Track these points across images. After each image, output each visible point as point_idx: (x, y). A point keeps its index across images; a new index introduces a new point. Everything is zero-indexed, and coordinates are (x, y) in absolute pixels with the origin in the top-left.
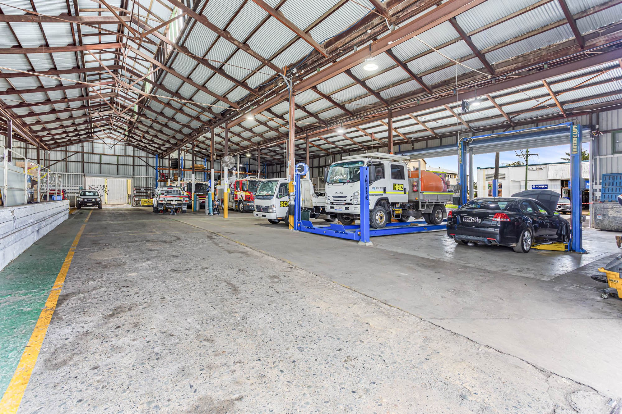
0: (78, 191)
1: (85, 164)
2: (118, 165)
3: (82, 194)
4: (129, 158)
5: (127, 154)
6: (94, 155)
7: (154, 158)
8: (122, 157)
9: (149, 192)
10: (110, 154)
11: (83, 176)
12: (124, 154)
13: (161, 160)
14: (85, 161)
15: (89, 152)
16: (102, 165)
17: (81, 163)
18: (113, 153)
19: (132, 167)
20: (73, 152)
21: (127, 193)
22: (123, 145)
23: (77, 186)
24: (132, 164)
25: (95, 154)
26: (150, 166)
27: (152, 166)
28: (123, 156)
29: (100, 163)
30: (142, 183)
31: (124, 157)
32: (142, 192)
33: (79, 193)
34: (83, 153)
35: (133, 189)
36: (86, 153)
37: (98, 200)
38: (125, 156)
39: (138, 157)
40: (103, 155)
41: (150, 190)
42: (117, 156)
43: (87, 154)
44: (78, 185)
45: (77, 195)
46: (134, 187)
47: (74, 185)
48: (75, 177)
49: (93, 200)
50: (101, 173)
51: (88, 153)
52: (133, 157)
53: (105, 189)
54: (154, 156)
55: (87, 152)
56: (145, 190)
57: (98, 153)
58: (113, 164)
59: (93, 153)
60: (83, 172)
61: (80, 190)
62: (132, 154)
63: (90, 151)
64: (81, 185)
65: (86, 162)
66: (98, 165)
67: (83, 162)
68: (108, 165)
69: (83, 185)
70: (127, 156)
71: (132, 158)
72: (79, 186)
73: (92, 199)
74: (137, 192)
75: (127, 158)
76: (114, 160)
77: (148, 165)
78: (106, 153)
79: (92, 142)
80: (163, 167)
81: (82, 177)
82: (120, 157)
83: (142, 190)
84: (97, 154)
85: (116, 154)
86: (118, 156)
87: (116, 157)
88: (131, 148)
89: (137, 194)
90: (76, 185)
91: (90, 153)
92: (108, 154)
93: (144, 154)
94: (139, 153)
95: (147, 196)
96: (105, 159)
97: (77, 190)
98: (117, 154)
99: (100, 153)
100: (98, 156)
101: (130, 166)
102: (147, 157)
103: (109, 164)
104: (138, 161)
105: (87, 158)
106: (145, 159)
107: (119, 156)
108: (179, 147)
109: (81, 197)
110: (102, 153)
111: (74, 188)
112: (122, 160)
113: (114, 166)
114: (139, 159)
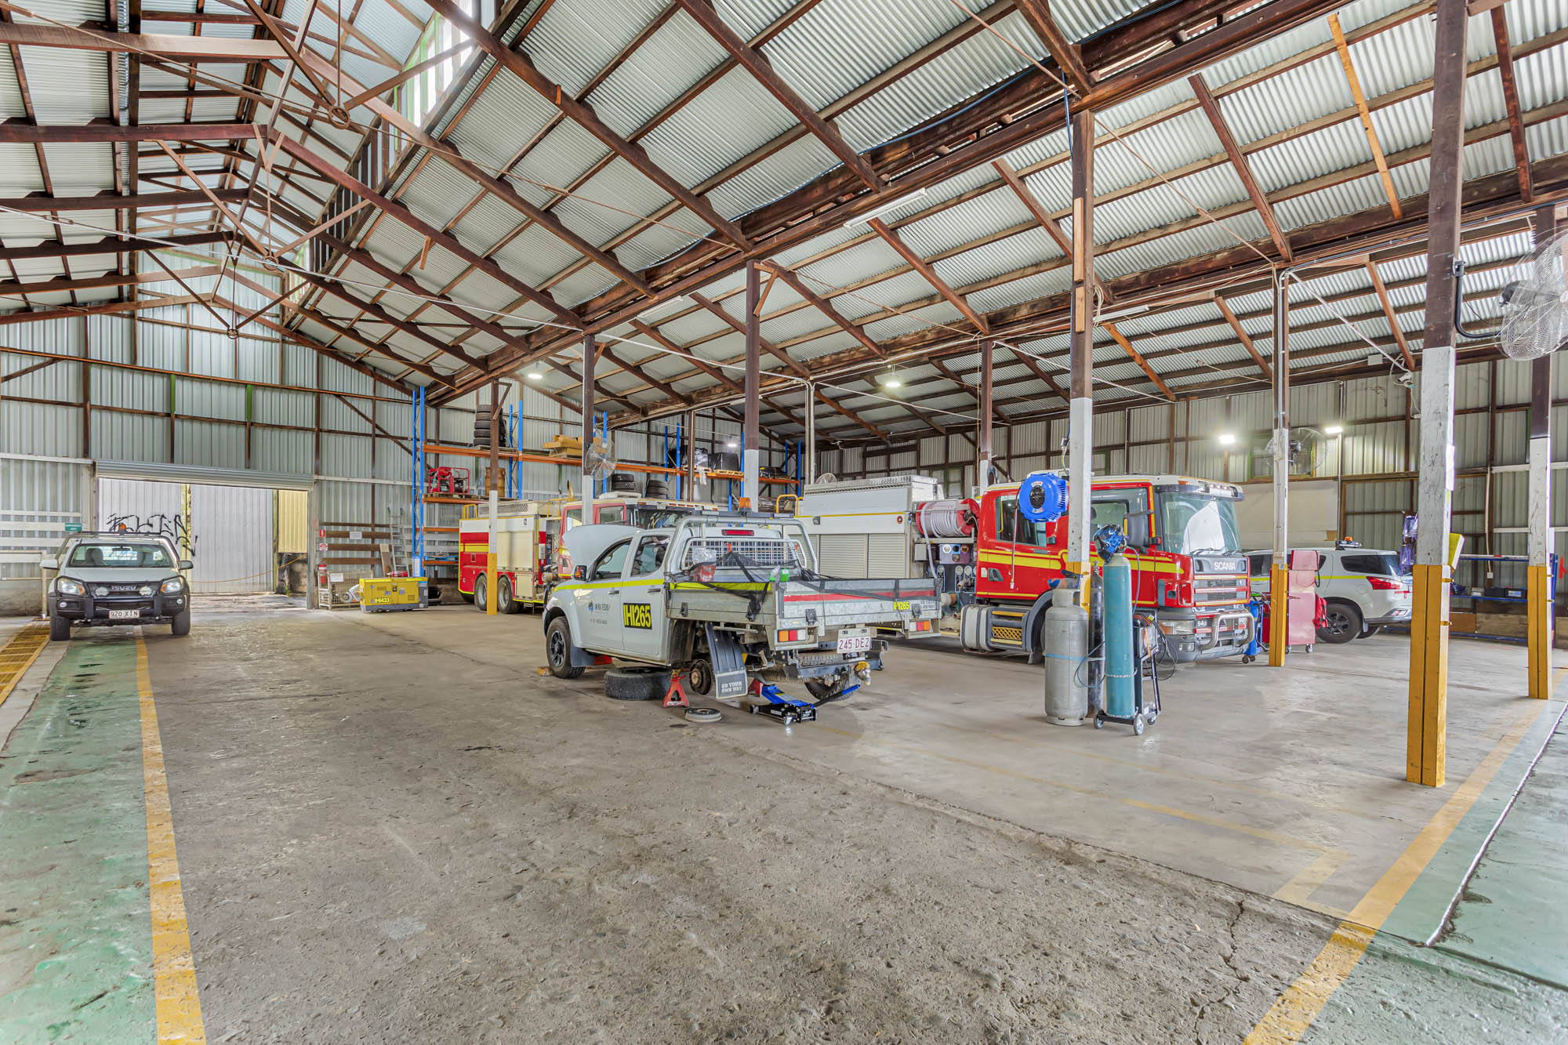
0: (58, 542)
1: (95, 416)
2: (250, 425)
3: (81, 556)
4: (301, 397)
5: (292, 381)
6: (138, 377)
7: (402, 402)
8: (268, 394)
9: (384, 546)
10: (215, 374)
11: (86, 473)
12: (276, 381)
13: (432, 412)
14: (95, 400)
15: (117, 359)
16: (178, 424)
17: (72, 411)
18: (227, 373)
19: (310, 438)
20: (32, 354)
21: (275, 549)
22: (272, 341)
23: (54, 519)
24: (310, 423)
25: (144, 371)
26: (387, 436)
27: (397, 439)
28: (273, 387)
29: (169, 415)
30: (355, 509)
31: (276, 395)
32: (351, 548)
33: (64, 549)
34: (85, 363)
35: (316, 534)
36: (101, 364)
37: (172, 587)
38: (283, 388)
39: (338, 396)
40: (182, 376)
41: (387, 536)
42: (245, 385)
43: (106, 372)
44: (60, 514)
45: (50, 561)
46: (322, 524)
47: (36, 513)
48: (43, 474)
49: (146, 591)
50: (172, 461)
51: (111, 366)
52: (319, 394)
53: (180, 532)
54: (405, 397)
55: (106, 358)
56: (365, 536)
57: (158, 366)
58: (229, 423)
59: (132, 367)
60: (86, 453)
61: (67, 535)
62: (312, 384)
63: (121, 356)
64: (72, 514)
65: (102, 408)
66: (158, 422)
67: (84, 405)
68: (206, 427)
69: (85, 513)
70: (290, 389)
71: (310, 400)
72: (65, 519)
73: (140, 585)
74: (331, 547)
75: (292, 397)
76: (232, 403)
77: (378, 433)
78: (196, 370)
79: (132, 316)
80: (438, 442)
81: (78, 476)
82: (259, 393)
83: (356, 536)
84: (153, 372)
85: (242, 378)
86: (251, 387)
87: (242, 392)
88: (308, 355)
89: (333, 554)
90: (48, 513)
91: (121, 367)
92: (206, 373)
93: (363, 384)
94: (340, 377)
95: (374, 562)
96: (189, 398)
97: (54, 534)
98: (247, 375)
99: (168, 368)
100: (159, 382)
101: (301, 434)
102: (374, 400)
103: (211, 421)
104: (337, 415)
105: (105, 386)
106: (366, 407)
107: (256, 386)
108: (591, 329)
109: (72, 572)
110: (178, 369)
111: (36, 526)
112: (269, 407)
113: (233, 429)
114: (339, 402)
